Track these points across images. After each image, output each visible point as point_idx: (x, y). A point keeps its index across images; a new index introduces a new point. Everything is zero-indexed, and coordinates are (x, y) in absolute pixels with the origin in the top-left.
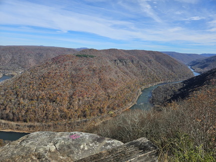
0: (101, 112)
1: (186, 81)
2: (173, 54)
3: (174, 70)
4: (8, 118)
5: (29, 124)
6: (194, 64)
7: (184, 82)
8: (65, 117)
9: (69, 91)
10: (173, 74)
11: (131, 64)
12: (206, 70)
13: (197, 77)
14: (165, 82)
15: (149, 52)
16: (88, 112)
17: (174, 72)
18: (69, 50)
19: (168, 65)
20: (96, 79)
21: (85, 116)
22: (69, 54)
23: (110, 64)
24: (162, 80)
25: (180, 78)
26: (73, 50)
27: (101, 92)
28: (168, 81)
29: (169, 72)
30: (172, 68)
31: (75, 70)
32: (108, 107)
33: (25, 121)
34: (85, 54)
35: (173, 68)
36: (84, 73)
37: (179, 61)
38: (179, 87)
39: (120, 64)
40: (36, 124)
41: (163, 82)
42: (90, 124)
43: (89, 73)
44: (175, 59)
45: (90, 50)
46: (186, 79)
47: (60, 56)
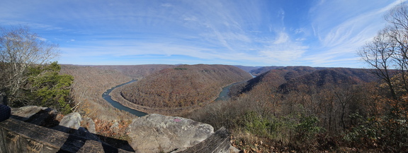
0: (192, 103)
4: (133, 102)
5: (144, 107)
8: (167, 106)
9: (169, 90)
11: (213, 73)
12: (259, 74)
15: (225, 66)
16: (183, 103)
18: (170, 65)
20: (189, 83)
21: (180, 106)
22: (170, 68)
23: (198, 73)
26: (173, 66)
27: (193, 91)
31: (174, 77)
32: (198, 100)
33: (142, 105)
34: (181, 68)
36: (180, 79)
39: (206, 73)
40: (148, 108)
42: (184, 111)
43: (184, 79)
45: (184, 65)
47: (165, 70)
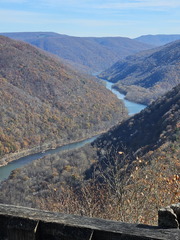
1: (104, 137)
2: (47, 40)
3: (61, 101)
6: (121, 72)
7: (100, 142)
10: (59, 116)
13: (137, 117)
14: (36, 148)
17: (62, 109)
19: (36, 83)
24: (22, 146)
25: (85, 127)
28: (46, 145)
29: (42, 111)
30: (52, 92)
35: (57, 91)
37: (70, 64)
38: (86, 162)
41: (26, 152)
44: (58, 59)
46: (104, 129)
